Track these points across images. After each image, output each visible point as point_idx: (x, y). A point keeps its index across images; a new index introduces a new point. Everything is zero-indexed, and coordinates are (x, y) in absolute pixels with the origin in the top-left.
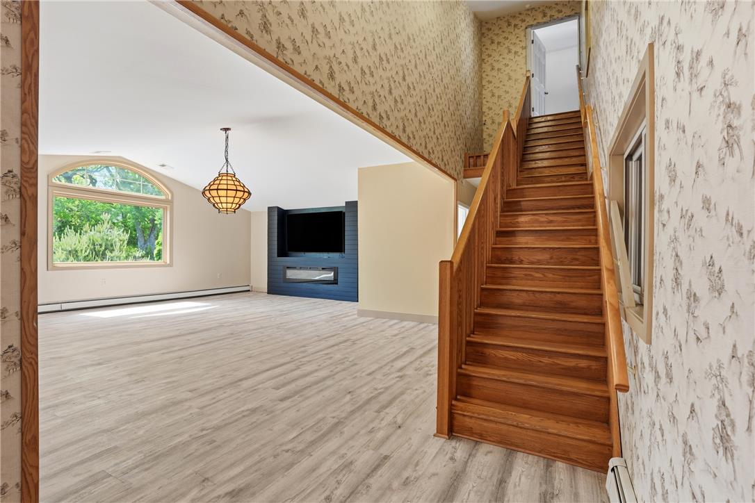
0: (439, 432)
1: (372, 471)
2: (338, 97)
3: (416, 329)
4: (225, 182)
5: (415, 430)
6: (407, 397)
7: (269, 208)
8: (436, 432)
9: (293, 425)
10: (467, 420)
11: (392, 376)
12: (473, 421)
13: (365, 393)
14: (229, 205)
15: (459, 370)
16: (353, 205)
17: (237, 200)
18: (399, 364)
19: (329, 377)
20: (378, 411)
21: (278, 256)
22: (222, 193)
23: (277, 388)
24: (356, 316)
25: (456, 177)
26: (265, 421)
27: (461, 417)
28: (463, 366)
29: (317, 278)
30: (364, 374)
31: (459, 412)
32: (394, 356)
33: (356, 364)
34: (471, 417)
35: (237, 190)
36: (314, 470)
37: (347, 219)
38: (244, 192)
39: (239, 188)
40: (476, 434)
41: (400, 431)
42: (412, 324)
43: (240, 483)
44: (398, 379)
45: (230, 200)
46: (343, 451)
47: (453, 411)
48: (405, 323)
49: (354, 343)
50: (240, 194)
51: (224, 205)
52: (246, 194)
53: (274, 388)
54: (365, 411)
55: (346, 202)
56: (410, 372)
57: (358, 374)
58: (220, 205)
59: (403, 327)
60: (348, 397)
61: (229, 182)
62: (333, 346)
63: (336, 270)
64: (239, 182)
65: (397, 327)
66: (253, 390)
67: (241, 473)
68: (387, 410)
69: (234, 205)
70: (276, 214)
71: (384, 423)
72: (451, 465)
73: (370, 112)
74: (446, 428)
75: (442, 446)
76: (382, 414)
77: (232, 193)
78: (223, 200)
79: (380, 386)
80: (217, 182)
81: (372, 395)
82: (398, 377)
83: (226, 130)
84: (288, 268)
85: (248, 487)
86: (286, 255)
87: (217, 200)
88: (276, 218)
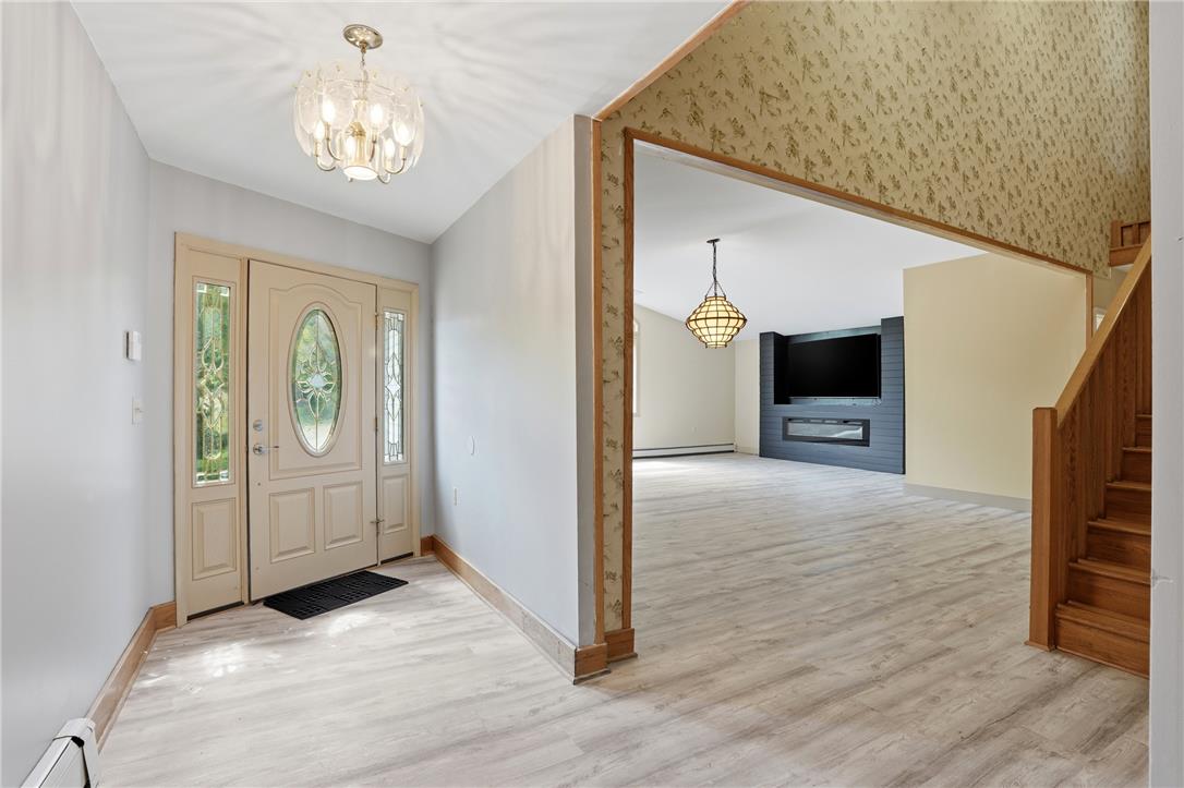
0: (1034, 639)
1: (931, 657)
2: (877, 201)
3: (1009, 519)
4: (714, 308)
5: (996, 632)
6: (986, 599)
7: (761, 334)
8: (1028, 638)
9: (824, 600)
10: (1083, 630)
11: (962, 572)
12: (1092, 633)
13: (918, 585)
14: (720, 338)
15: (1071, 564)
16: (895, 325)
17: (729, 330)
18: (976, 560)
19: (865, 561)
20: (940, 606)
21: (776, 403)
22: (711, 323)
23: (797, 564)
24: (901, 494)
25: (1089, 267)
26: (789, 592)
27: (1074, 626)
28: (1080, 561)
29: (836, 436)
30: (916, 565)
31: (1068, 617)
32: (968, 549)
33: (903, 552)
34: (1090, 627)
35: (729, 318)
36: (856, 642)
37: (883, 345)
38: (738, 318)
39: (733, 315)
40: (1098, 652)
41: (970, 630)
42: (1003, 511)
43: (772, 636)
44: (971, 577)
45: (721, 331)
46: (890, 633)
47: (1058, 615)
48: (988, 510)
49: (900, 527)
50: (733, 322)
51: (714, 338)
52: (741, 322)
53: (794, 563)
54: (920, 602)
55: (883, 320)
56: (992, 571)
57: (908, 563)
58: (708, 338)
59: (986, 515)
60: (894, 586)
61: (720, 308)
62: (868, 528)
63: (866, 424)
64: (731, 306)
65: (973, 513)
66: (769, 561)
67: (773, 629)
68: (953, 606)
69: (726, 337)
70: (772, 342)
71: (946, 618)
72: (1049, 675)
73: (924, 206)
74: (1045, 635)
75: (1038, 654)
76: (946, 609)
77: (723, 322)
78: (713, 331)
79: (941, 580)
80: (705, 309)
81: (928, 588)
82: (972, 574)
83: (714, 241)
84: (790, 420)
85: (783, 640)
86: (788, 402)
87: (705, 331)
88: (772, 348)
